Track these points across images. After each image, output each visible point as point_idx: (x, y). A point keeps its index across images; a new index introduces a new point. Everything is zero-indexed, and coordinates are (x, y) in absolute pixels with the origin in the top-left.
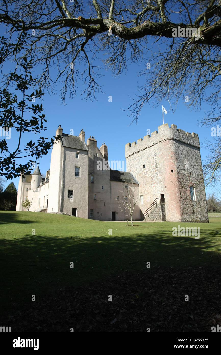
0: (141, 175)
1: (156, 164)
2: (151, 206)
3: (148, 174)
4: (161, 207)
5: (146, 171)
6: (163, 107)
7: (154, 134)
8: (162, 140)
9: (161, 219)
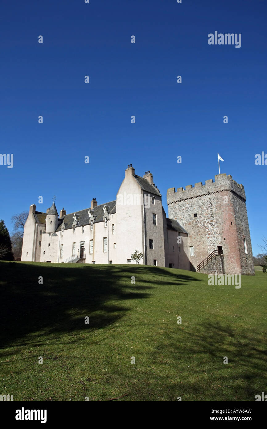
0: (191, 224)
1: (212, 214)
2: (208, 258)
3: (200, 224)
4: (221, 259)
5: (198, 220)
6: (218, 155)
7: (209, 183)
8: (220, 190)
9: (221, 271)
